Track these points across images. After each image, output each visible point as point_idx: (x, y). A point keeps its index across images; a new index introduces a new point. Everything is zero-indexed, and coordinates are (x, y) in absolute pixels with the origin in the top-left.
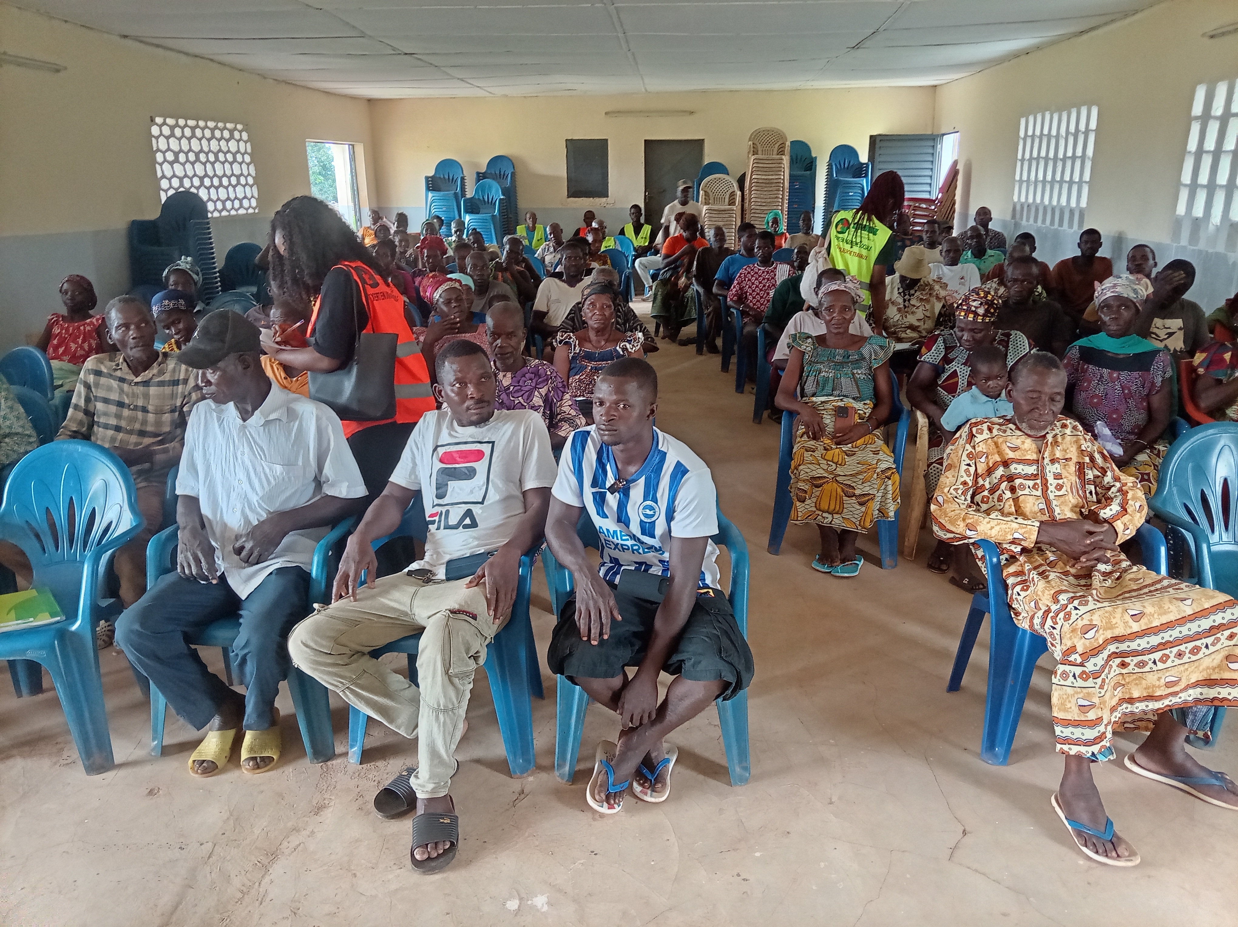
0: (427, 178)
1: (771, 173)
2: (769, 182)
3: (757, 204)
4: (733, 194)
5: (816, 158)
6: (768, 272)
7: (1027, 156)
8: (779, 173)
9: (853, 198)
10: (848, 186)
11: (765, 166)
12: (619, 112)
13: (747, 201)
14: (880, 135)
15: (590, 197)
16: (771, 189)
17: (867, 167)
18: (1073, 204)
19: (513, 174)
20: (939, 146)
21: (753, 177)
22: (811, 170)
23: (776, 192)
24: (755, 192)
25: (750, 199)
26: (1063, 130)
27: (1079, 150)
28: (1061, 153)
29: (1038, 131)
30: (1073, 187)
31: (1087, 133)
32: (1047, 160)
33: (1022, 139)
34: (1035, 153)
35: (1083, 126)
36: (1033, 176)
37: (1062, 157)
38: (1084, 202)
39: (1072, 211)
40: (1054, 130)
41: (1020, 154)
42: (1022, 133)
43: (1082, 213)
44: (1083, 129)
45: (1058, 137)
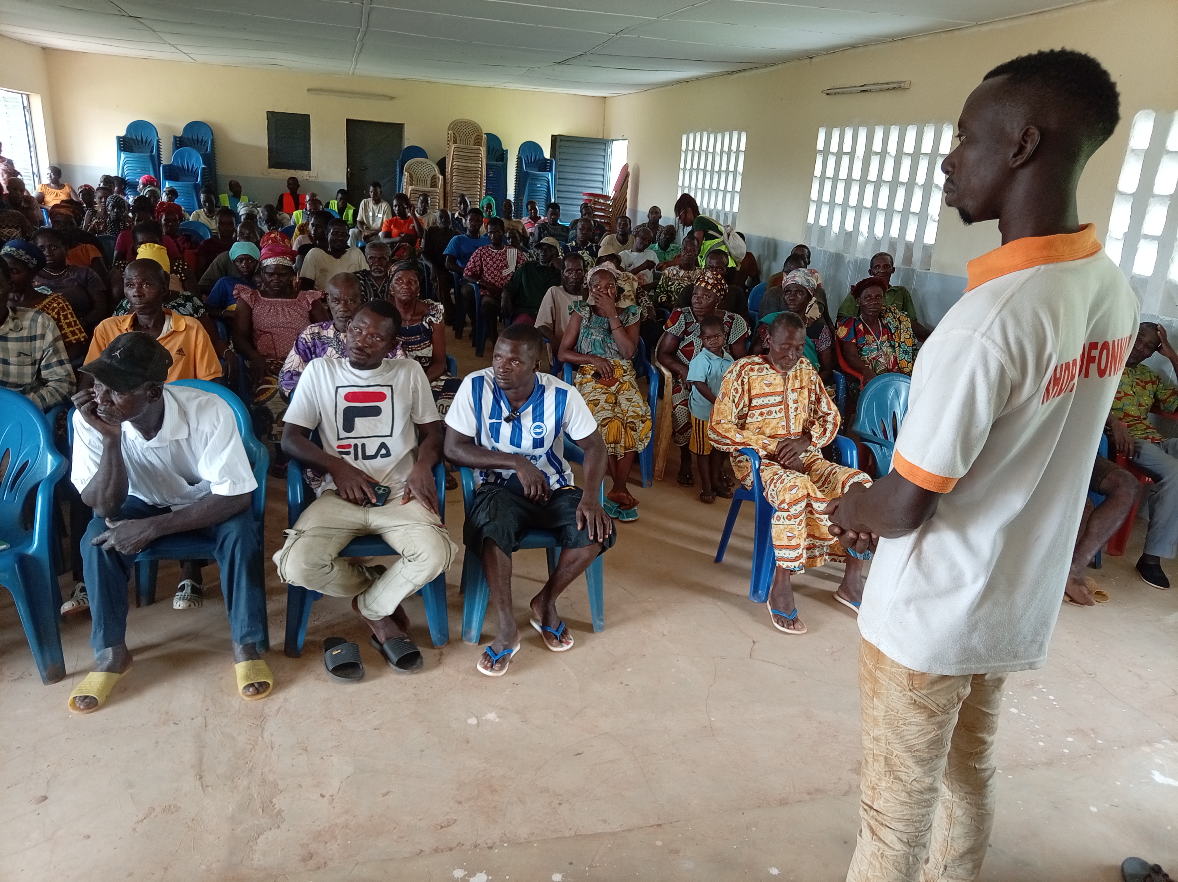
0: (119, 138)
1: (470, 161)
2: (468, 170)
3: (458, 188)
4: (434, 177)
5: (507, 151)
6: (500, 254)
7: (688, 166)
8: (478, 162)
9: (541, 189)
10: (535, 178)
11: (465, 154)
12: (321, 90)
13: (449, 185)
14: (560, 135)
15: (292, 169)
16: (471, 175)
17: (551, 162)
18: (727, 209)
19: (213, 141)
20: (609, 150)
21: (454, 163)
22: (502, 161)
23: (474, 179)
24: (456, 177)
25: (452, 184)
26: (719, 148)
27: (732, 166)
28: (717, 167)
29: (697, 146)
30: (727, 195)
31: (738, 153)
32: (705, 171)
33: (683, 152)
34: (695, 164)
35: (734, 146)
36: (693, 183)
37: (717, 170)
38: (736, 208)
39: (726, 215)
40: (711, 147)
41: (682, 164)
42: (684, 146)
43: (734, 216)
44: (735, 150)
45: (714, 154)
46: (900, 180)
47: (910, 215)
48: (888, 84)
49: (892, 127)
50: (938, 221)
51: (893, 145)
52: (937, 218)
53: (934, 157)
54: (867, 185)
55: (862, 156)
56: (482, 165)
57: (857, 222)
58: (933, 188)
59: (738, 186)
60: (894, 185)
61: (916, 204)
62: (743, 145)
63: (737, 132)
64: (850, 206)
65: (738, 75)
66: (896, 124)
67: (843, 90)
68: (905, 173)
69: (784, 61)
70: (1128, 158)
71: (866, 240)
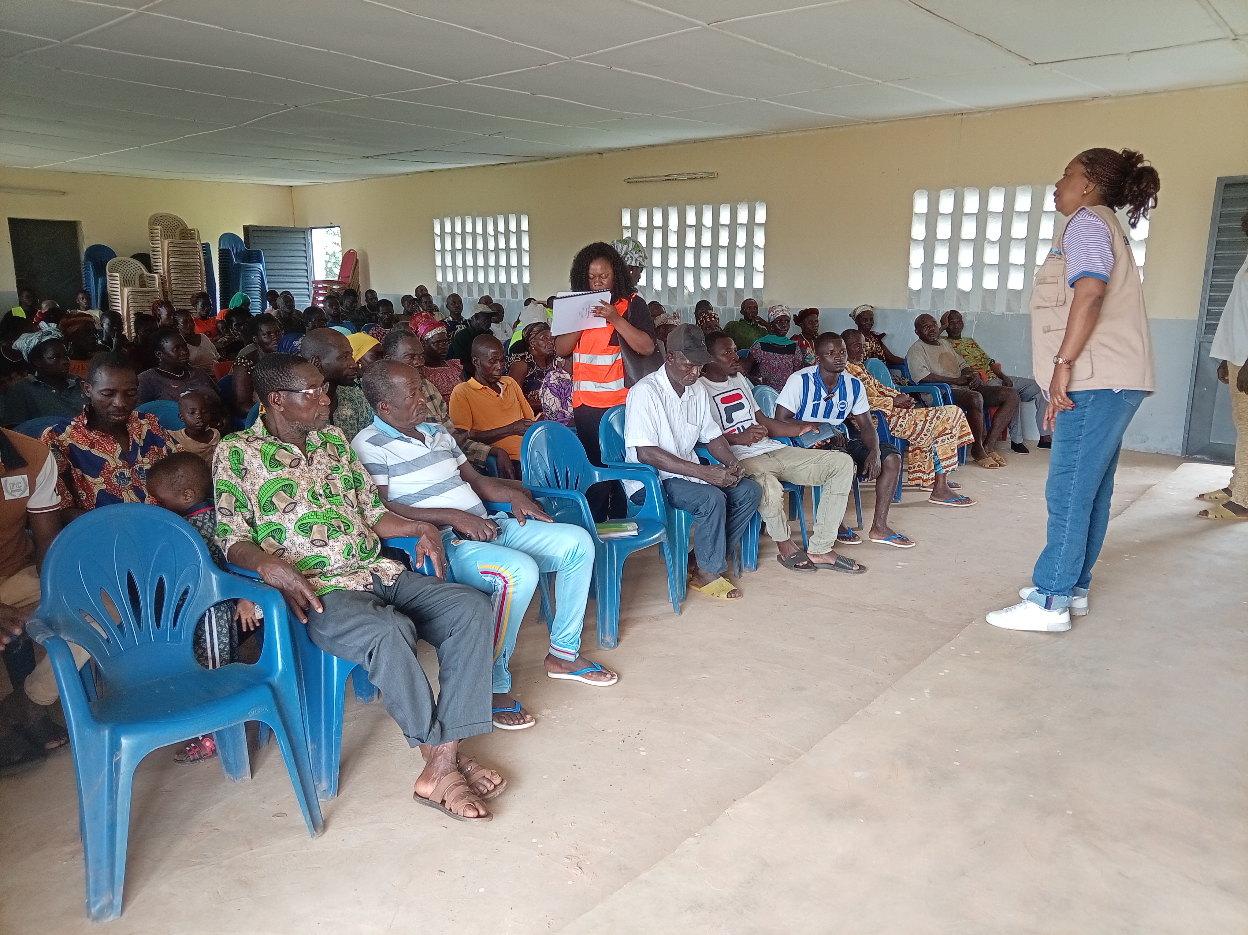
1: (188, 257)
2: (187, 266)
3: (178, 285)
4: (141, 277)
7: (448, 248)
8: (196, 257)
9: (255, 280)
10: (245, 268)
11: (181, 249)
13: (167, 283)
14: (251, 226)
16: (189, 272)
18: (515, 282)
20: (309, 238)
21: (171, 260)
22: (208, 254)
23: (195, 274)
24: (175, 274)
25: (170, 281)
26: (490, 229)
27: (513, 244)
28: (491, 246)
29: (458, 229)
30: (512, 269)
31: (519, 232)
32: (474, 251)
33: (438, 235)
34: (459, 245)
35: (513, 227)
36: (459, 262)
37: (493, 249)
38: (526, 279)
39: (513, 287)
40: (479, 230)
41: (438, 246)
42: (437, 230)
43: (525, 287)
44: (514, 230)
45: (485, 234)
46: (720, 244)
47: (736, 270)
48: (694, 174)
49: (704, 206)
50: (765, 272)
51: (708, 219)
52: (762, 270)
53: (751, 226)
54: (686, 251)
55: (676, 229)
56: (200, 259)
57: (681, 279)
58: (754, 248)
59: (526, 261)
60: (715, 249)
61: (740, 260)
62: (525, 226)
63: (514, 215)
64: (670, 268)
65: (507, 166)
66: (708, 204)
67: (645, 179)
68: (724, 240)
69: (569, 155)
70: (915, 219)
71: (693, 291)
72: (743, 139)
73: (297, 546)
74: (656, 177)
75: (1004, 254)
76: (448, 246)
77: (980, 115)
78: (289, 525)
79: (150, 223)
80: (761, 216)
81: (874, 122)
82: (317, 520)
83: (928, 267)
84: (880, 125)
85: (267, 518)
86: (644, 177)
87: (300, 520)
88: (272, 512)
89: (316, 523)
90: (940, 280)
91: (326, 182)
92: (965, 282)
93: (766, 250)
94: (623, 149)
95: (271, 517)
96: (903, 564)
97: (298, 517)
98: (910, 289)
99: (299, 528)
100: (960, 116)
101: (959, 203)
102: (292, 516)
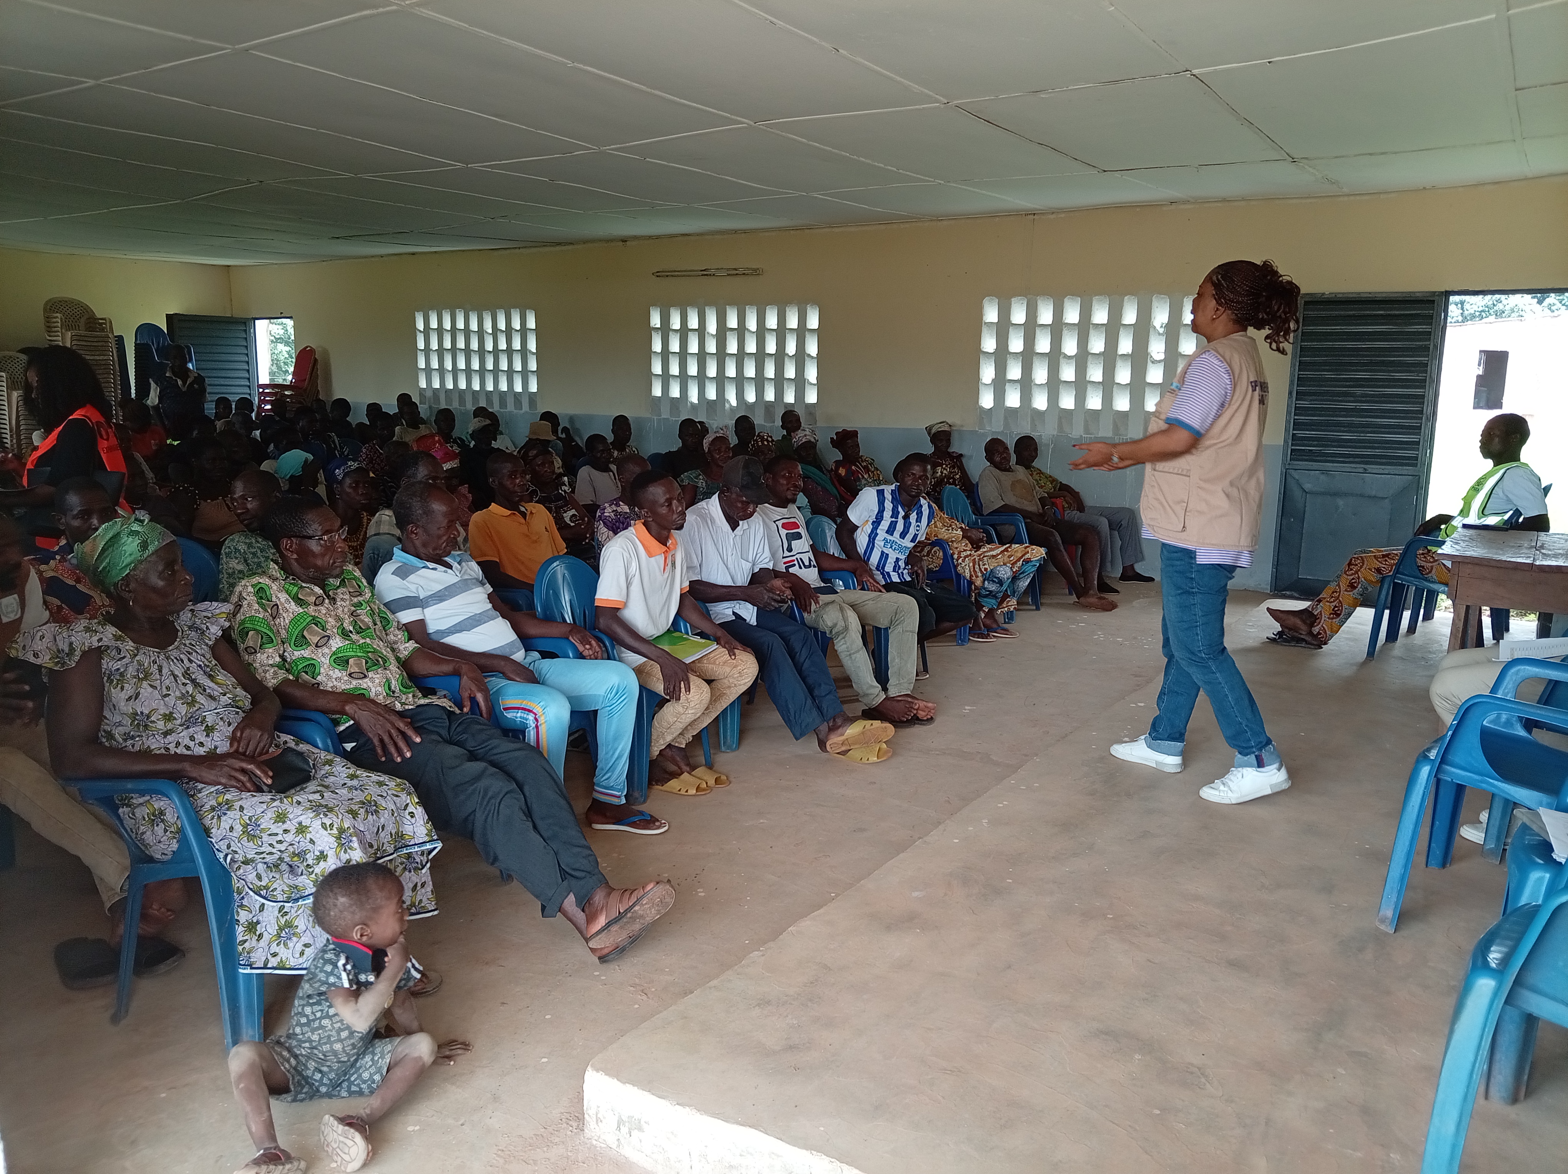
1: (98, 353)
5: (121, 336)
8: (107, 353)
11: (89, 344)
14: (176, 314)
18: (517, 390)
20: (252, 330)
22: (120, 348)
26: (488, 327)
27: (517, 345)
28: (489, 346)
29: (447, 325)
30: (515, 375)
31: (524, 331)
32: (468, 351)
33: (420, 331)
34: (448, 345)
35: (516, 325)
36: (449, 365)
37: (491, 350)
38: (533, 387)
39: (517, 395)
40: (474, 326)
41: (421, 345)
42: (420, 325)
43: (532, 397)
44: (518, 328)
45: (481, 333)
46: (767, 352)
47: (785, 382)
48: (736, 269)
49: (747, 307)
50: (818, 384)
51: (752, 324)
52: (815, 382)
53: (802, 332)
54: (727, 358)
55: (714, 333)
56: (112, 356)
57: (721, 392)
58: (806, 357)
59: (533, 365)
60: (760, 357)
61: (790, 372)
62: (531, 324)
63: (518, 310)
64: (708, 378)
65: (508, 251)
66: (752, 305)
67: (677, 273)
68: (771, 347)
69: (585, 241)
70: (985, 330)
71: (735, 405)
72: (792, 232)
73: (334, 680)
74: (691, 271)
75: (1081, 370)
76: (434, 346)
77: (1052, 216)
78: (323, 659)
79: (45, 310)
80: (813, 322)
81: (938, 218)
82: (353, 654)
83: (1000, 384)
84: (945, 223)
85: (299, 653)
86: (675, 271)
87: (334, 653)
88: (304, 647)
89: (352, 657)
90: (1013, 399)
91: (274, 262)
92: (1040, 402)
93: (821, 360)
94: (650, 237)
95: (303, 652)
96: (969, 708)
97: (331, 651)
98: (981, 408)
99: (335, 662)
100: (1032, 217)
101: (1032, 314)
102: (326, 650)
